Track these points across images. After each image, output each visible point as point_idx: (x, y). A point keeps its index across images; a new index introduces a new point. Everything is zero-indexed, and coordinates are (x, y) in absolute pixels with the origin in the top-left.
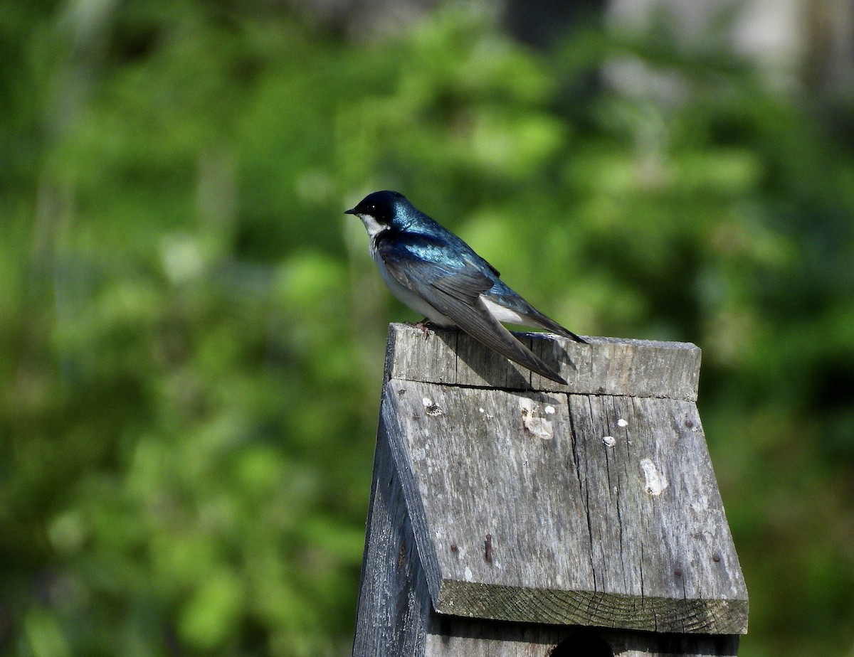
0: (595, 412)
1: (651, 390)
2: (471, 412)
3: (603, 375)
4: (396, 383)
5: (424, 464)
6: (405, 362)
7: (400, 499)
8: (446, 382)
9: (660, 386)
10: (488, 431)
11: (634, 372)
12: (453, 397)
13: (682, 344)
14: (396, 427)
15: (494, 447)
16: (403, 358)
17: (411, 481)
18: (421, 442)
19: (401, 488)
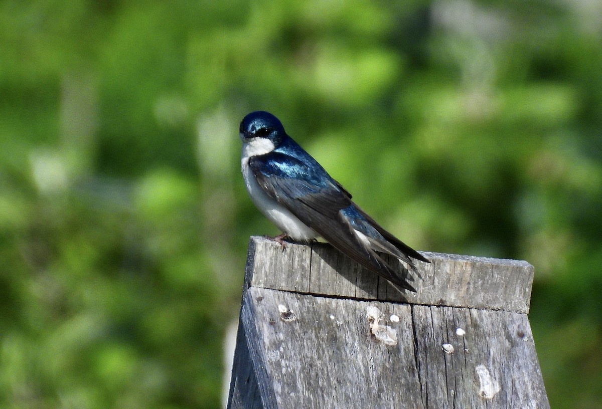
0: (436, 321)
1: (487, 302)
2: (322, 319)
3: (444, 289)
4: (255, 290)
5: (278, 365)
6: (263, 272)
7: (256, 396)
8: (300, 290)
9: (495, 300)
10: (338, 336)
11: (472, 286)
12: (306, 305)
13: (516, 261)
14: (254, 330)
15: (343, 351)
16: (261, 268)
17: (267, 380)
18: (276, 345)
19: (257, 385)
